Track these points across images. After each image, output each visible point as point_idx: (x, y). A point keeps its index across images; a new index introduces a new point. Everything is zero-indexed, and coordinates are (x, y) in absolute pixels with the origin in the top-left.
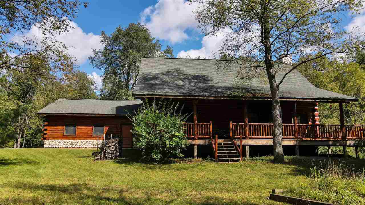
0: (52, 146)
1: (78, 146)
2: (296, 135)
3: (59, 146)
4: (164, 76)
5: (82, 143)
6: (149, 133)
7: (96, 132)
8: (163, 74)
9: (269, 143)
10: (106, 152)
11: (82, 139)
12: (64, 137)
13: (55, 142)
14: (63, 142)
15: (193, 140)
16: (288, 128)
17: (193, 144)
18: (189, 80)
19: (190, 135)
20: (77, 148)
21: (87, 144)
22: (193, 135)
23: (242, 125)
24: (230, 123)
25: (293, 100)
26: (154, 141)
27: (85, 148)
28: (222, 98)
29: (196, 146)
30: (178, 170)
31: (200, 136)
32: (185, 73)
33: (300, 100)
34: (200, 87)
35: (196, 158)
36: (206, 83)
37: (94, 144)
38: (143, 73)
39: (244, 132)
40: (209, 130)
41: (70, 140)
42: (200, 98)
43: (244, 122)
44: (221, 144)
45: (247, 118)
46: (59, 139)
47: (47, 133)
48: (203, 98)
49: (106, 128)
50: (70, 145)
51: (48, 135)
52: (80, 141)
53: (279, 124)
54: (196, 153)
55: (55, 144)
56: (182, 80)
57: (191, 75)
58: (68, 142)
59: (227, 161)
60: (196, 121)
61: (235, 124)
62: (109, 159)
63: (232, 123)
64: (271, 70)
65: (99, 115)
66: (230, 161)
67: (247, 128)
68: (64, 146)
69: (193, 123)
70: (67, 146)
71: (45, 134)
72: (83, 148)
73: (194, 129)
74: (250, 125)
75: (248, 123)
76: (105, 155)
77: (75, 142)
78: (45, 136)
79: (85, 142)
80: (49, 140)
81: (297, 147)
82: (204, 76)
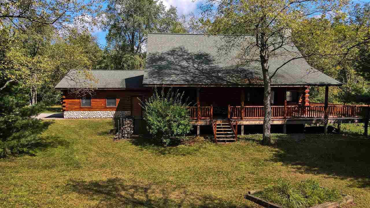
0: (71, 117)
1: (94, 117)
2: (285, 115)
3: (77, 117)
4: (169, 56)
5: (97, 114)
6: (159, 122)
7: (109, 104)
8: (169, 54)
9: (261, 123)
10: (123, 132)
11: (97, 111)
12: (81, 109)
13: (73, 113)
14: (81, 113)
15: (196, 122)
16: (279, 109)
17: (196, 125)
18: (193, 59)
19: (194, 117)
20: (93, 118)
21: (102, 115)
22: (196, 117)
23: (239, 108)
24: (228, 106)
25: (284, 86)
26: (164, 128)
27: (101, 118)
28: (222, 86)
29: (198, 127)
30: (184, 155)
31: (203, 118)
32: (189, 52)
33: (290, 86)
34: (203, 69)
35: (199, 137)
36: (208, 64)
37: (109, 115)
38: (150, 54)
39: (240, 114)
40: (210, 113)
41: (86, 112)
42: (202, 86)
43: (241, 105)
44: (220, 125)
45: (243, 102)
46: (76, 111)
47: (65, 106)
48: (205, 86)
49: (118, 100)
50: (87, 116)
51: (66, 107)
52: (95, 112)
53: (269, 112)
54: (198, 132)
55: (73, 115)
56: (187, 60)
57: (194, 55)
58: (85, 113)
59: (224, 141)
60: (199, 106)
61: (232, 107)
62: (126, 138)
63: (230, 106)
64: (265, 65)
65: (111, 89)
66: (227, 142)
67: (243, 111)
68: (82, 117)
69: (196, 107)
70: (84, 116)
71: (64, 106)
72: (99, 118)
73: (197, 112)
74: (246, 108)
75: (244, 106)
76: (122, 135)
77: (91, 113)
78: (64, 108)
79: (100, 113)
80: (68, 112)
81: (285, 126)
82: (207, 55)
